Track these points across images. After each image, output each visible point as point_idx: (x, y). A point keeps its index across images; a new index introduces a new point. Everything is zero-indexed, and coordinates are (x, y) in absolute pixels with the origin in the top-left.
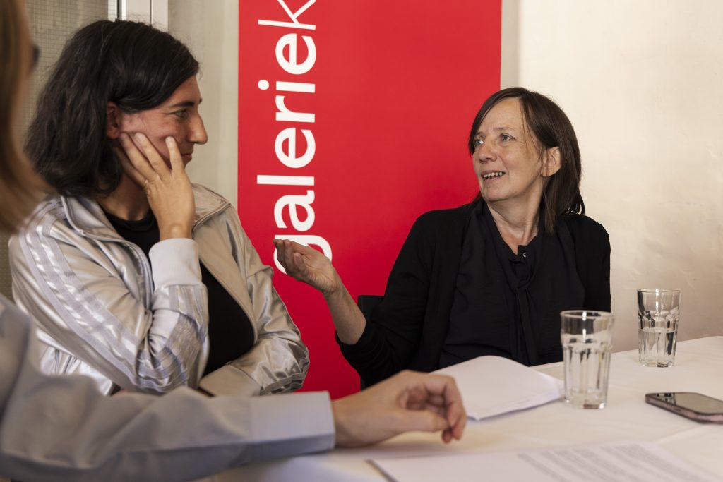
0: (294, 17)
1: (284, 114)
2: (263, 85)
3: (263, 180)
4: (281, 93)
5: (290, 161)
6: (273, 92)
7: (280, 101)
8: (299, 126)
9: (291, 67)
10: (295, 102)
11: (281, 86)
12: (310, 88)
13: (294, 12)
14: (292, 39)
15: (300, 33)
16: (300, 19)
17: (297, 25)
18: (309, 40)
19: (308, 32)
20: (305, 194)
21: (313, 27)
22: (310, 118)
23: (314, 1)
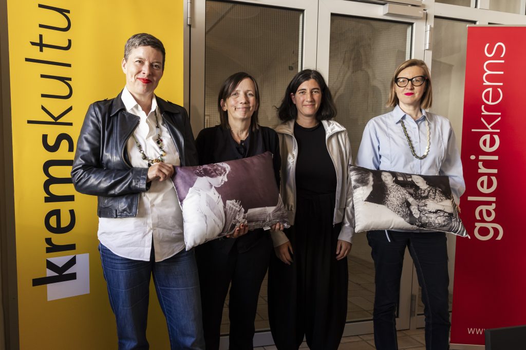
0: (489, 127)
1: (482, 170)
2: (473, 157)
3: (470, 198)
4: (481, 161)
5: (484, 190)
6: (477, 160)
7: (480, 164)
8: (489, 175)
9: (487, 149)
10: (487, 164)
11: (481, 157)
12: (496, 158)
13: (489, 125)
14: (487, 137)
15: (492, 134)
16: (492, 128)
17: (491, 130)
18: (496, 137)
19: (496, 133)
20: (491, 205)
21: (498, 131)
22: (495, 171)
23: (499, 119)
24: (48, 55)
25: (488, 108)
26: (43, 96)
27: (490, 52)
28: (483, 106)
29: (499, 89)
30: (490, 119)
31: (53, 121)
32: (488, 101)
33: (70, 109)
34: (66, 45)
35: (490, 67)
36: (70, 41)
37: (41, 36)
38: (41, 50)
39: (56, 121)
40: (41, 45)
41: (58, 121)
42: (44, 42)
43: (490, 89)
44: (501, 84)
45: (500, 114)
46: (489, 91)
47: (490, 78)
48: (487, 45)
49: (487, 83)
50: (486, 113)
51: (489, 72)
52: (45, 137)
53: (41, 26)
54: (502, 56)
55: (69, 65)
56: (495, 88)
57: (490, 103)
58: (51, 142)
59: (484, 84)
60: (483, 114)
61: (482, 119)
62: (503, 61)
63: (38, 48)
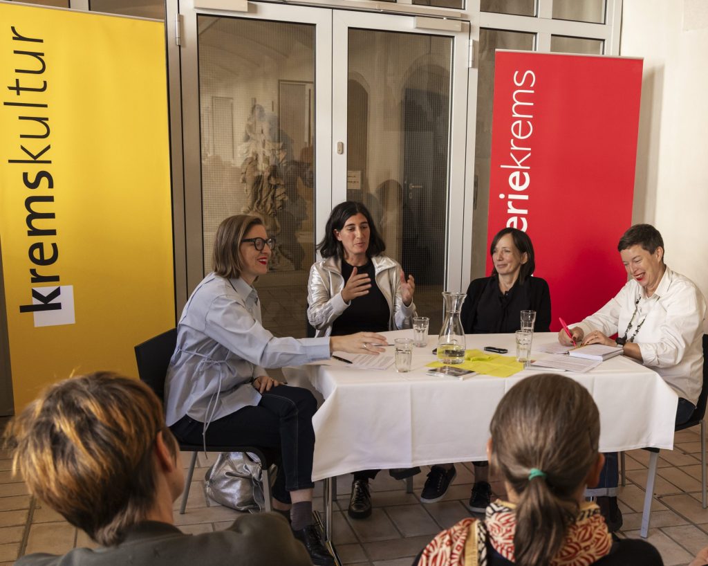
0: (518, 163)
1: (512, 210)
2: (502, 196)
4: (510, 200)
6: (506, 199)
7: (510, 204)
8: (519, 216)
9: (517, 187)
10: (517, 204)
11: (511, 197)
12: (526, 197)
13: (519, 161)
14: (517, 174)
15: (522, 171)
16: (522, 164)
17: (520, 167)
18: (526, 174)
19: (526, 170)
21: (528, 168)
22: (525, 212)
23: (529, 155)
24: (25, 97)
25: (518, 143)
26: (22, 136)
27: (519, 81)
28: (512, 141)
29: (529, 123)
30: (519, 155)
31: (33, 159)
32: (518, 134)
33: (49, 147)
34: (41, 86)
35: (520, 97)
36: (45, 83)
37: (17, 81)
38: (18, 94)
39: (35, 159)
40: (18, 89)
41: (37, 159)
42: (20, 86)
43: (520, 122)
44: (531, 117)
45: (529, 149)
46: (518, 124)
47: (519, 109)
48: (517, 73)
49: (516, 115)
50: (515, 148)
51: (518, 103)
52: (25, 175)
53: (17, 71)
54: (532, 85)
55: (46, 106)
56: (524, 120)
57: (519, 137)
58: (32, 179)
59: (513, 116)
60: (512, 148)
61: (512, 155)
62: (532, 92)
63: (15, 91)
